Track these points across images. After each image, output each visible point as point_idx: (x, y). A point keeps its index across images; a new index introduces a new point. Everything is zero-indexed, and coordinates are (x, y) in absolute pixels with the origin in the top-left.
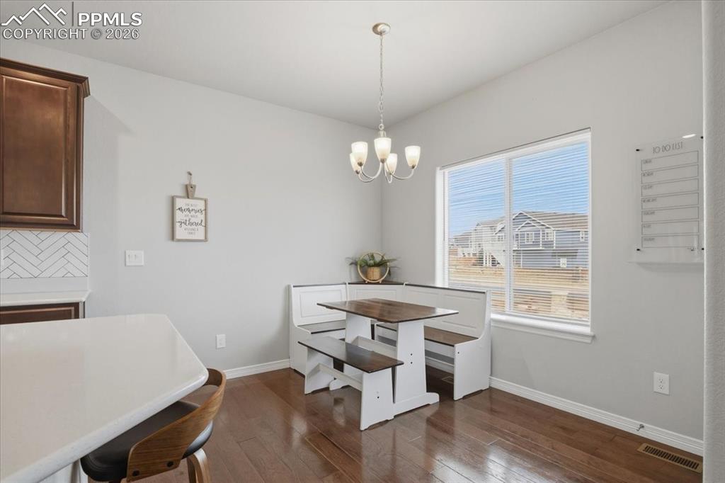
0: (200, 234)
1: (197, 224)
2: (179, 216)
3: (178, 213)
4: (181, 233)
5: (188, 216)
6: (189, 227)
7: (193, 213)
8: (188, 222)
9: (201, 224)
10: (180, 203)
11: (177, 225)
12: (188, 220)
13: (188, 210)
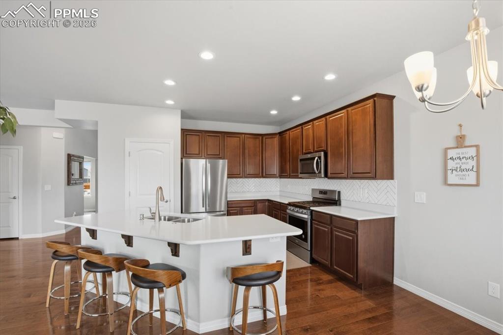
0: (471, 179)
1: (467, 170)
2: (451, 164)
3: (450, 162)
4: (452, 178)
5: (458, 163)
6: (460, 173)
7: (464, 160)
8: (458, 170)
9: (472, 170)
10: (452, 153)
11: (449, 172)
12: (459, 167)
13: (460, 158)
